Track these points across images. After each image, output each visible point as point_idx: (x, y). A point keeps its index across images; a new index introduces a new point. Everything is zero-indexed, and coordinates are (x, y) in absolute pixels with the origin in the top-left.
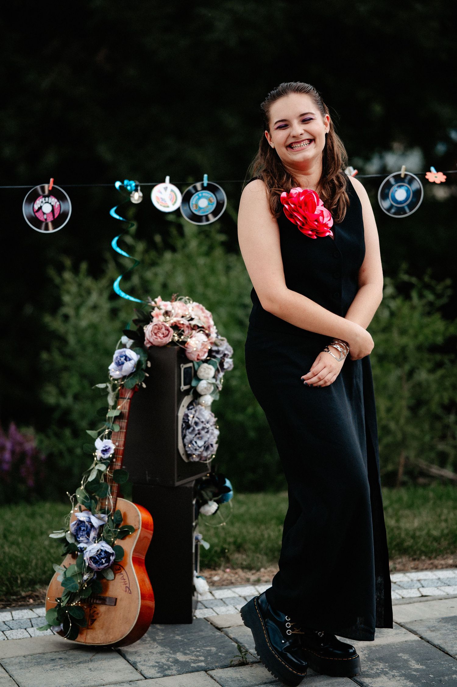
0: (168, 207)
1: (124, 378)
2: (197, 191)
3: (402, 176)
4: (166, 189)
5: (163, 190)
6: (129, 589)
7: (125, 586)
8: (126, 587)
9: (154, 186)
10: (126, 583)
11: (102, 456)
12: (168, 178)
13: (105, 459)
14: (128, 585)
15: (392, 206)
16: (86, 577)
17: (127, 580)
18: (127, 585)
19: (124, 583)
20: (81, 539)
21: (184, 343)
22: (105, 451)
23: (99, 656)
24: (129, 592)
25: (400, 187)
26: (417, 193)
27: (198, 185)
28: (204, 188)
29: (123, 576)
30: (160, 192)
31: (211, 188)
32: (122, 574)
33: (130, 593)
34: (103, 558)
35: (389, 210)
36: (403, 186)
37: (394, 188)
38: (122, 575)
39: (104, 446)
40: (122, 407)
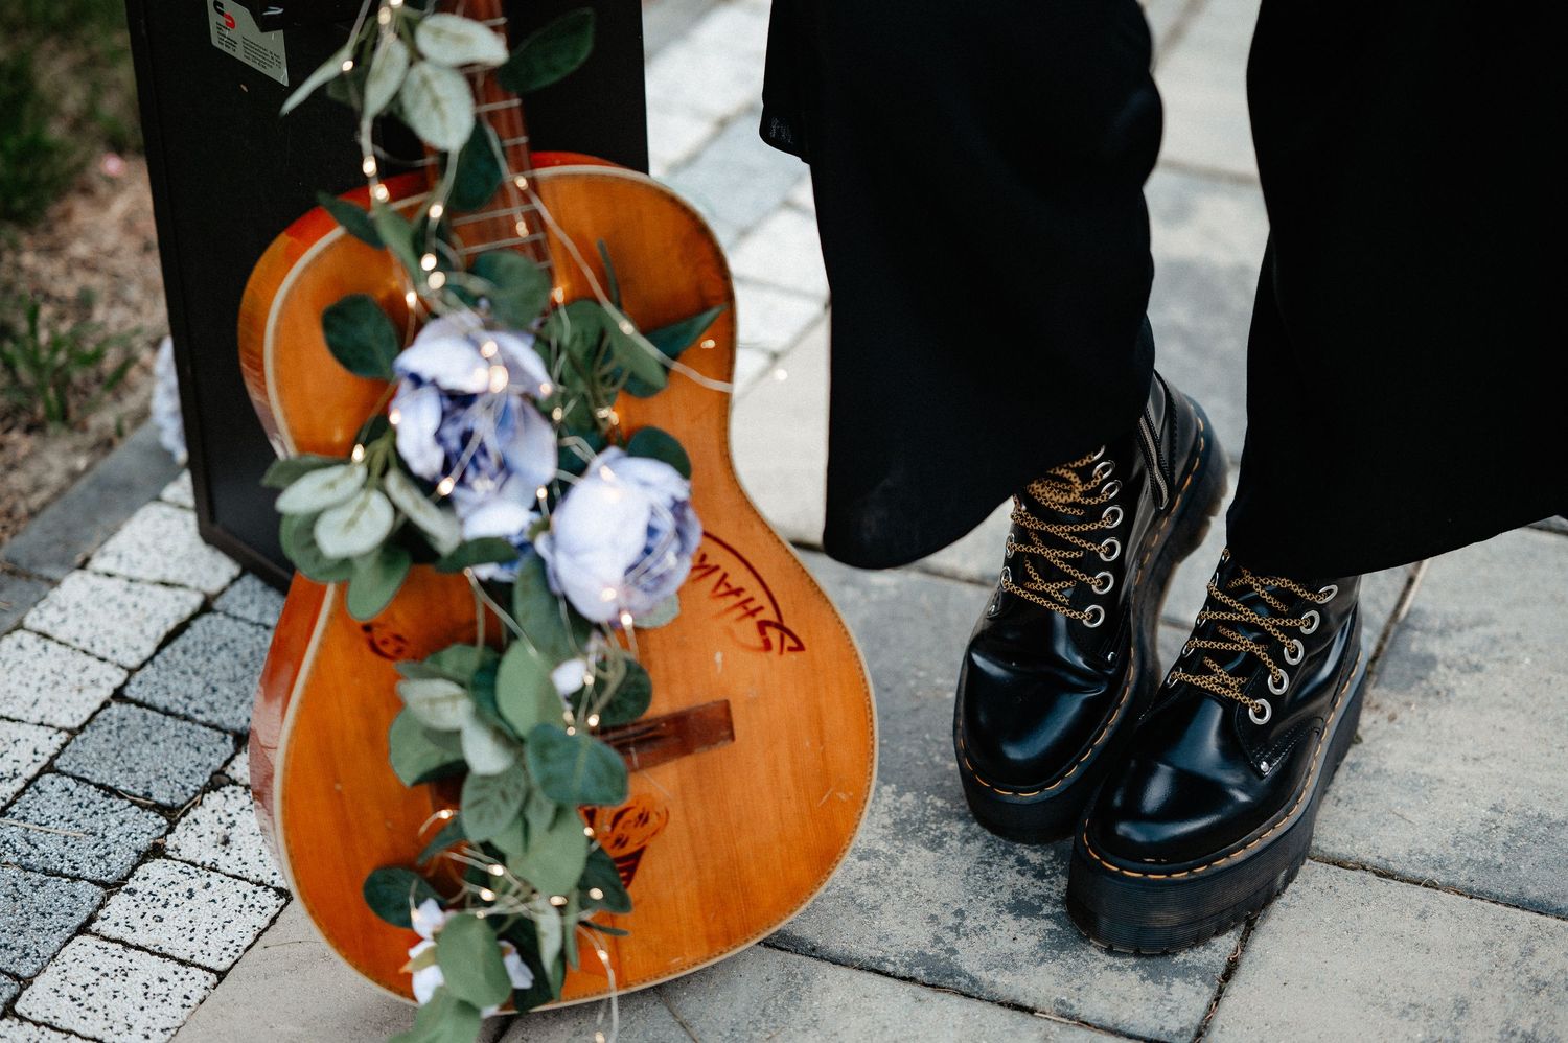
6: (780, 626)
7: (751, 623)
8: (762, 626)
10: (751, 606)
14: (769, 614)
17: (753, 589)
18: (760, 616)
19: (740, 612)
24: (789, 642)
29: (725, 575)
32: (717, 568)
33: (791, 649)
38: (716, 577)
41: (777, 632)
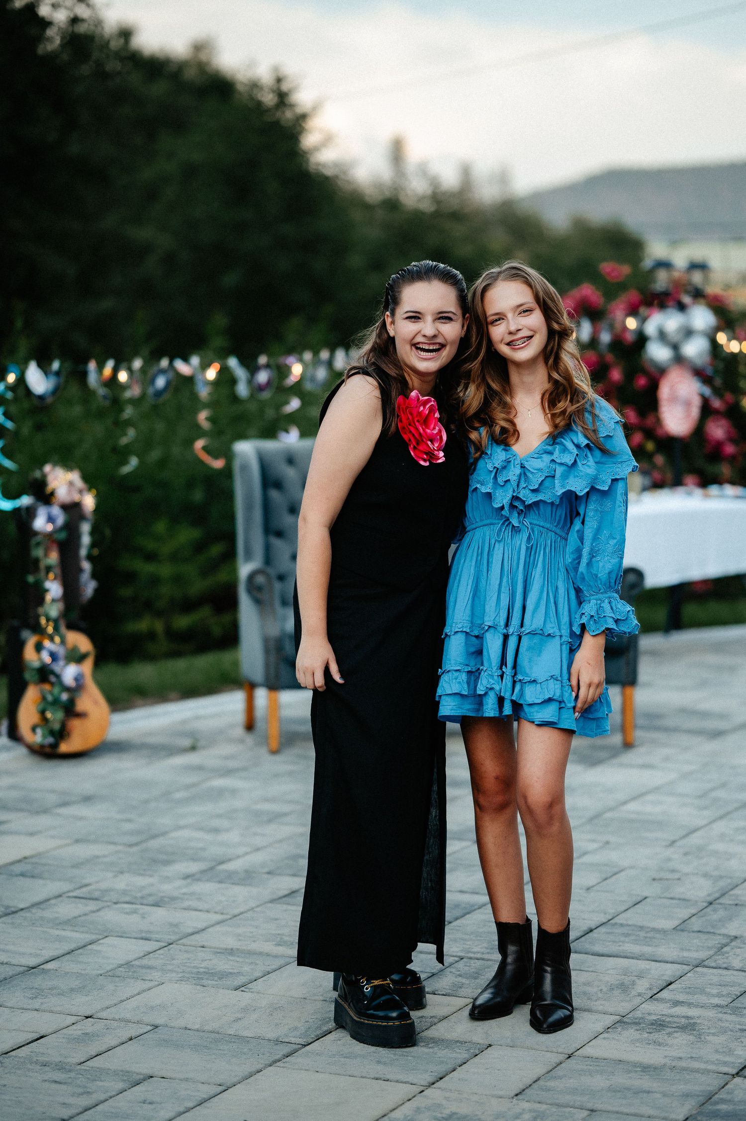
0: (39, 390)
1: (55, 531)
4: (34, 371)
5: (32, 372)
9: (27, 368)
12: (33, 362)
13: (54, 600)
14: (91, 698)
15: (155, 391)
16: (64, 697)
21: (80, 502)
25: (160, 377)
26: (169, 382)
27: (52, 369)
28: (54, 372)
29: (87, 696)
30: (31, 374)
31: (57, 373)
34: (79, 679)
35: (152, 396)
36: (162, 376)
37: (157, 377)
38: (86, 693)
39: (54, 589)
40: (53, 558)
41: (96, 703)
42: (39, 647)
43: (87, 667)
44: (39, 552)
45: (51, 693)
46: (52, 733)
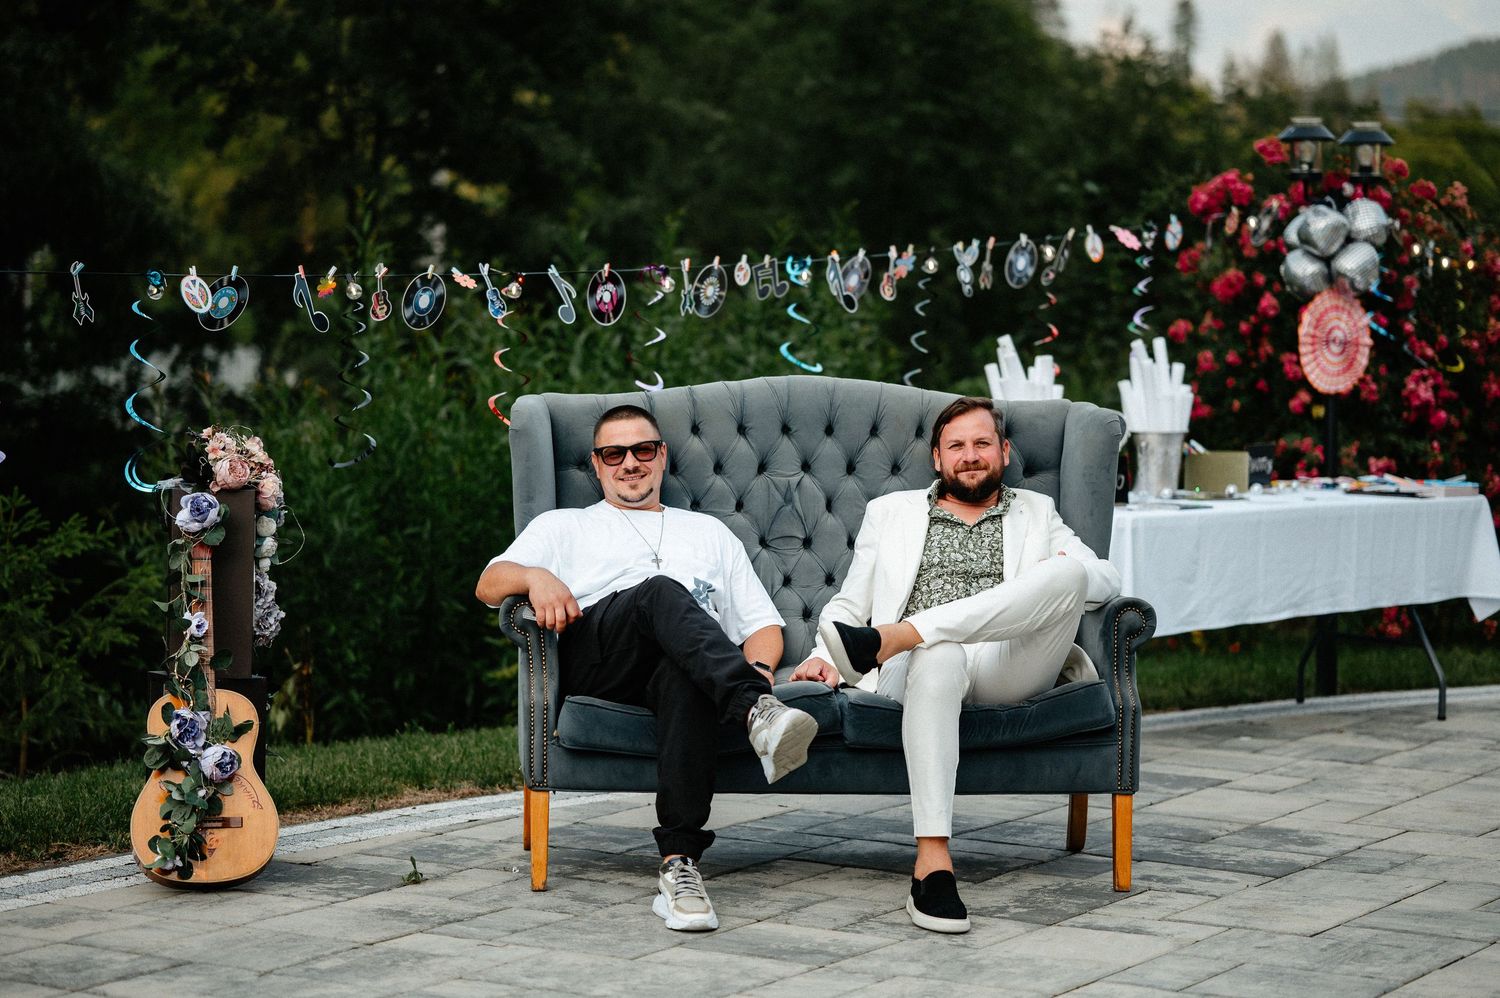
0: (201, 308)
1: (204, 530)
2: (222, 286)
3: (429, 277)
4: (194, 282)
5: (191, 284)
7: (251, 801)
8: (253, 801)
9: (183, 277)
10: (252, 797)
11: (196, 633)
12: (193, 270)
13: (197, 638)
14: (255, 799)
15: (413, 315)
16: (202, 793)
17: (253, 792)
19: (249, 797)
20: (188, 743)
21: (257, 484)
22: (198, 627)
23: (226, 895)
24: (260, 807)
25: (425, 291)
26: (440, 299)
27: (226, 278)
28: (230, 283)
29: (246, 788)
30: (189, 287)
31: (237, 284)
32: (244, 786)
34: (228, 764)
35: (409, 320)
36: (428, 290)
37: (419, 292)
38: (244, 788)
39: (198, 620)
40: (203, 570)
41: (257, 804)
42: (168, 713)
43: (246, 747)
44: (180, 563)
45: (179, 788)
46: (178, 851)
